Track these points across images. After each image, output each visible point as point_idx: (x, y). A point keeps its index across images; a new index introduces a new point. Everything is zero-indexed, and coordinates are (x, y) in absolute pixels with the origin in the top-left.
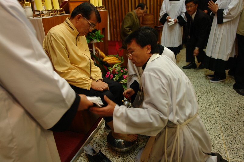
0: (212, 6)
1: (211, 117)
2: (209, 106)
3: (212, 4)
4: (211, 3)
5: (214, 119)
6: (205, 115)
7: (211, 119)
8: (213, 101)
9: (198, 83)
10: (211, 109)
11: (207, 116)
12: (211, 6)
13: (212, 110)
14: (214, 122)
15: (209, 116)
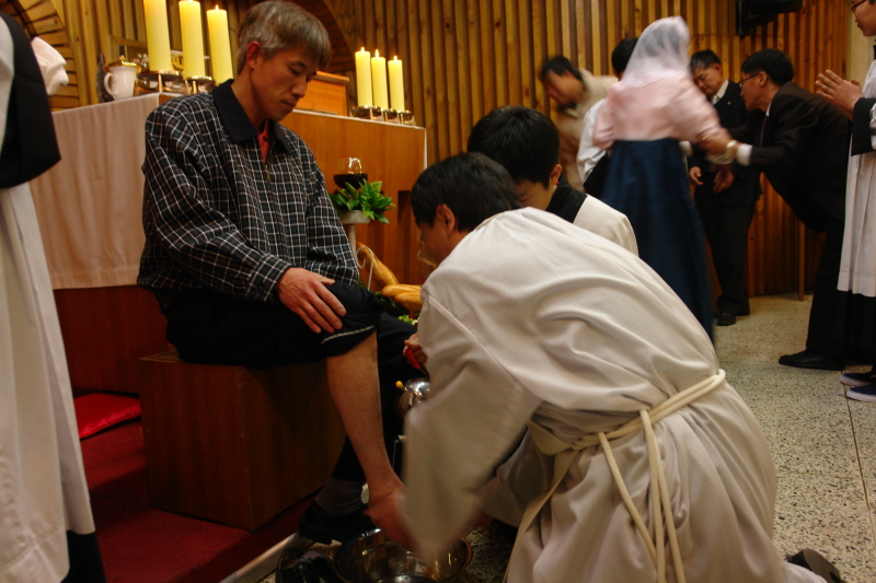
0: (834, 88)
1: (839, 524)
2: (832, 488)
3: (833, 84)
4: (827, 79)
5: (851, 533)
6: (807, 516)
7: (835, 532)
8: (858, 473)
9: (797, 413)
10: (840, 499)
11: (816, 522)
12: (831, 90)
13: (848, 502)
14: (848, 544)
15: (826, 521)
